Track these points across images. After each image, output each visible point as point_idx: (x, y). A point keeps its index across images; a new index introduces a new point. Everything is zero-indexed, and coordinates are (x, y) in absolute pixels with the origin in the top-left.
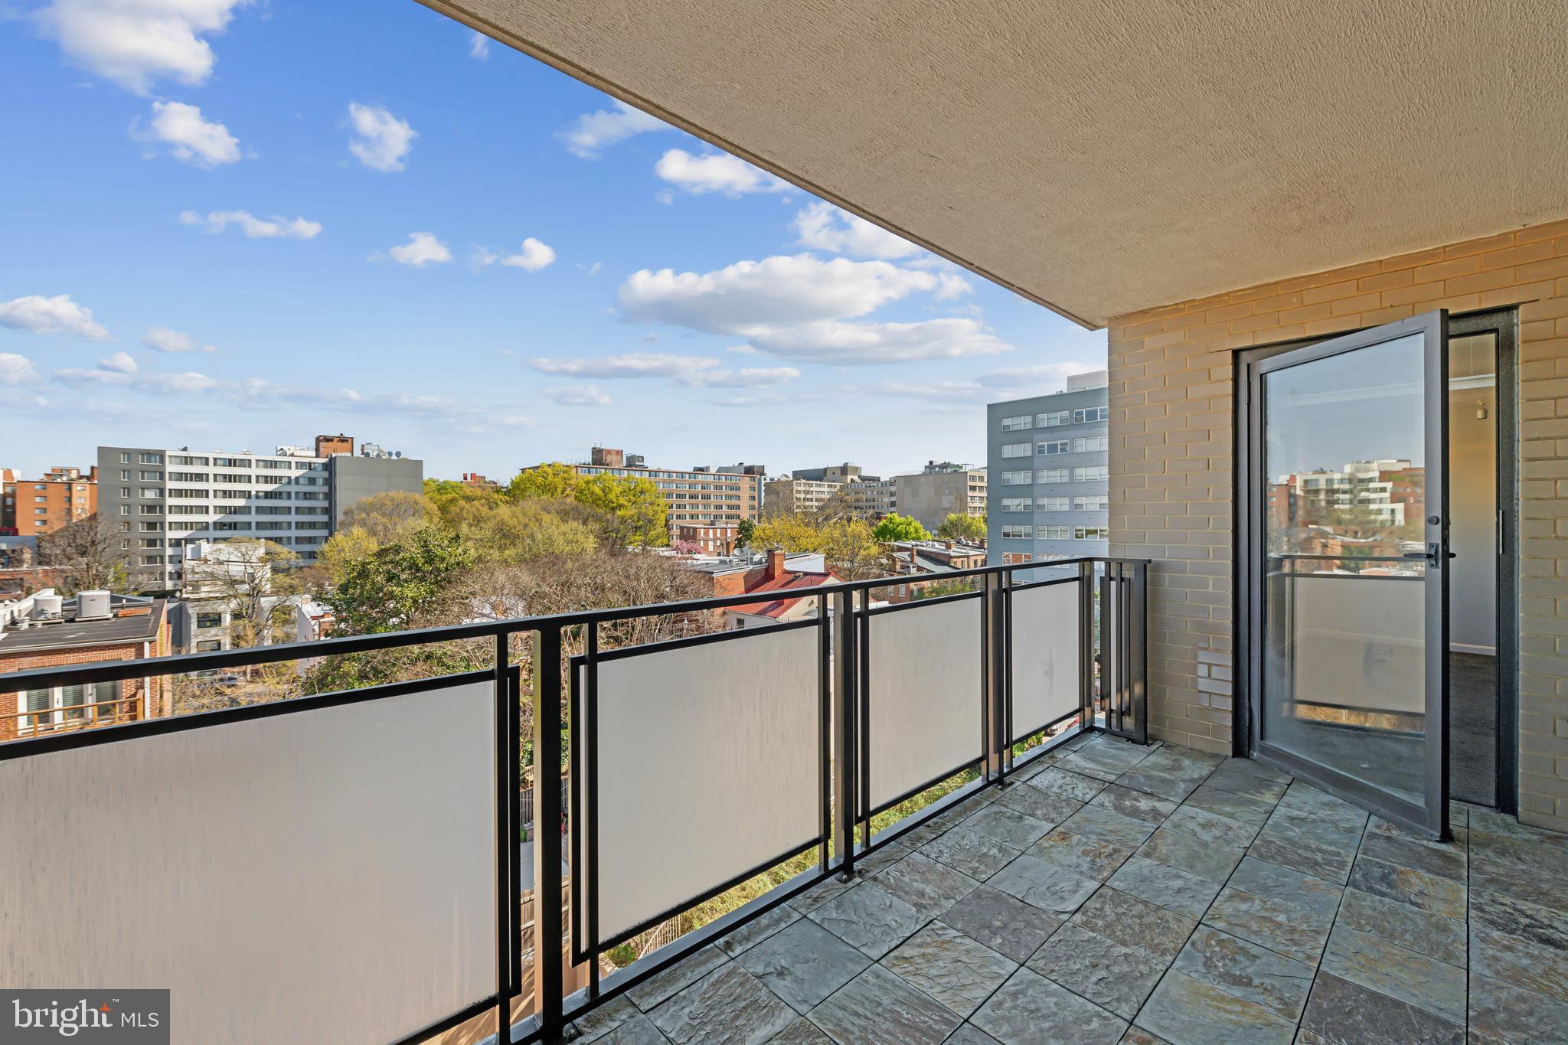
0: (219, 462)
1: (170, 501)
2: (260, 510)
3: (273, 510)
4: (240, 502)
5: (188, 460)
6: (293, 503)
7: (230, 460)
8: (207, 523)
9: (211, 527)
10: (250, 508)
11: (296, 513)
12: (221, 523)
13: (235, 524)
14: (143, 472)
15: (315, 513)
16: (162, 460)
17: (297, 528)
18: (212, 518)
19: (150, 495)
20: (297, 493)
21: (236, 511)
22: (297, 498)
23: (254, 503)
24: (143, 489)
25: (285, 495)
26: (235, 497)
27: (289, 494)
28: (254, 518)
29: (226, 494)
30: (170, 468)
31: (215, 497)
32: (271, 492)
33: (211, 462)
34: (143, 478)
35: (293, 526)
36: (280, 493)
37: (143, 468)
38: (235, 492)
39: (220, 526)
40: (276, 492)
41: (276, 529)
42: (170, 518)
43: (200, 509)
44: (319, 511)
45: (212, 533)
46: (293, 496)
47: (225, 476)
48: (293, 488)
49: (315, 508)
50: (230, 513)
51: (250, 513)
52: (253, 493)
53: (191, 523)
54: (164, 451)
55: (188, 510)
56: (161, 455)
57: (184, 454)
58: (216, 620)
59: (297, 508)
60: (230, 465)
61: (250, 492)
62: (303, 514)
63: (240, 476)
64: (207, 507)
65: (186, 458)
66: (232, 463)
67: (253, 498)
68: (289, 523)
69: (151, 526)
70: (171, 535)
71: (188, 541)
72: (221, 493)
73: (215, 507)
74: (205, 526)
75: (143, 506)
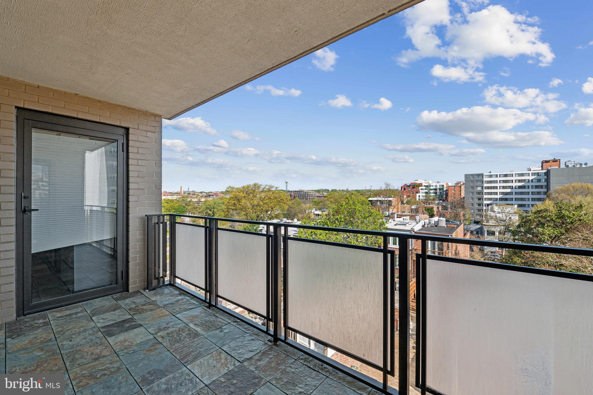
0: (501, 176)
1: (485, 191)
2: (516, 193)
3: (522, 193)
4: (509, 190)
5: (491, 176)
6: (530, 190)
7: (505, 175)
8: (497, 198)
9: (498, 200)
10: (512, 192)
11: (532, 194)
12: (502, 198)
13: (507, 199)
14: (477, 181)
15: (540, 194)
16: (483, 177)
17: (532, 200)
18: (499, 196)
19: (479, 189)
20: (532, 186)
21: (507, 194)
22: (532, 188)
23: (514, 191)
24: (477, 187)
25: (527, 187)
26: (507, 189)
27: (529, 186)
28: (514, 196)
29: (504, 187)
30: (485, 179)
31: (500, 189)
32: (521, 186)
33: (498, 176)
34: (477, 183)
35: (530, 199)
36: (525, 186)
37: (477, 180)
38: (507, 186)
39: (501, 199)
40: (523, 186)
41: (523, 201)
42: (485, 196)
43: (494, 193)
44: (542, 193)
45: (498, 202)
46: (530, 187)
47: (503, 181)
48: (530, 184)
49: (540, 192)
50: (505, 195)
51: (512, 195)
52: (514, 187)
53: (492, 198)
54: (483, 174)
55: (490, 194)
56: (482, 175)
57: (490, 174)
58: (493, 233)
59: (532, 192)
60: (505, 177)
61: (512, 186)
62: (534, 194)
63: (509, 180)
64: (497, 193)
65: (490, 175)
66: (506, 176)
67: (514, 188)
68: (529, 199)
69: (479, 199)
70: (486, 202)
71: (490, 204)
72: (502, 187)
73: (500, 192)
74: (496, 200)
75: (477, 193)
